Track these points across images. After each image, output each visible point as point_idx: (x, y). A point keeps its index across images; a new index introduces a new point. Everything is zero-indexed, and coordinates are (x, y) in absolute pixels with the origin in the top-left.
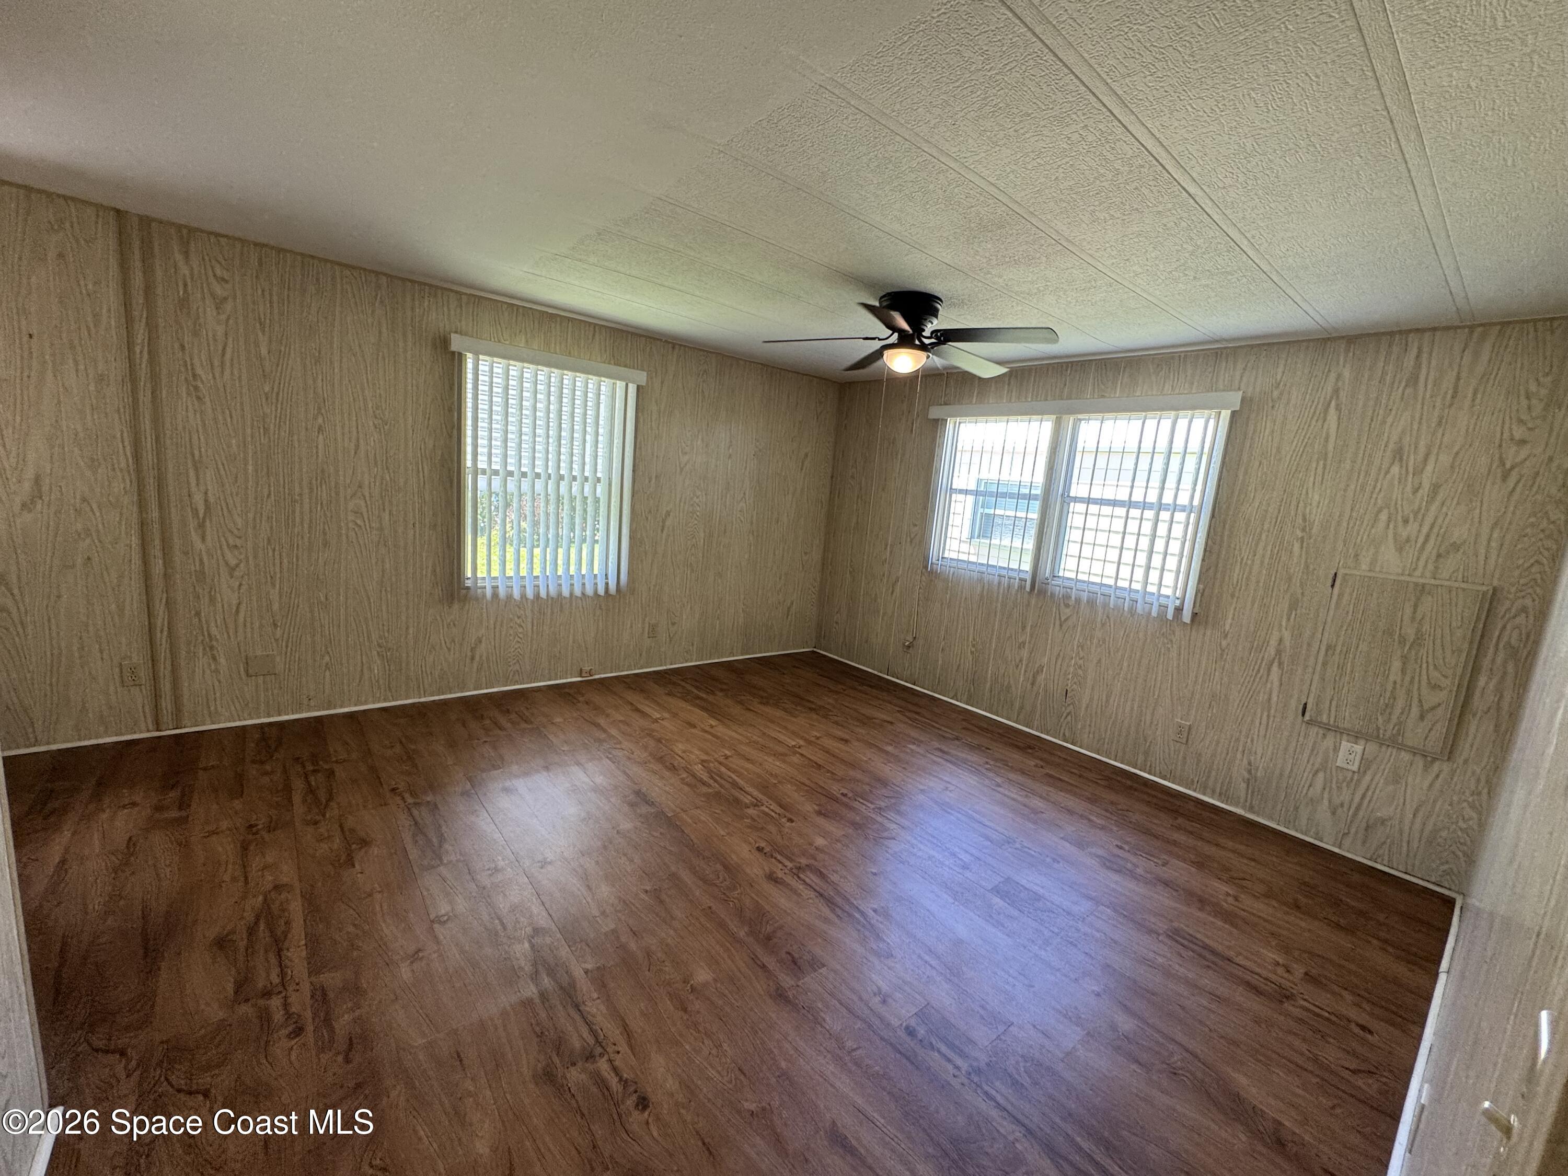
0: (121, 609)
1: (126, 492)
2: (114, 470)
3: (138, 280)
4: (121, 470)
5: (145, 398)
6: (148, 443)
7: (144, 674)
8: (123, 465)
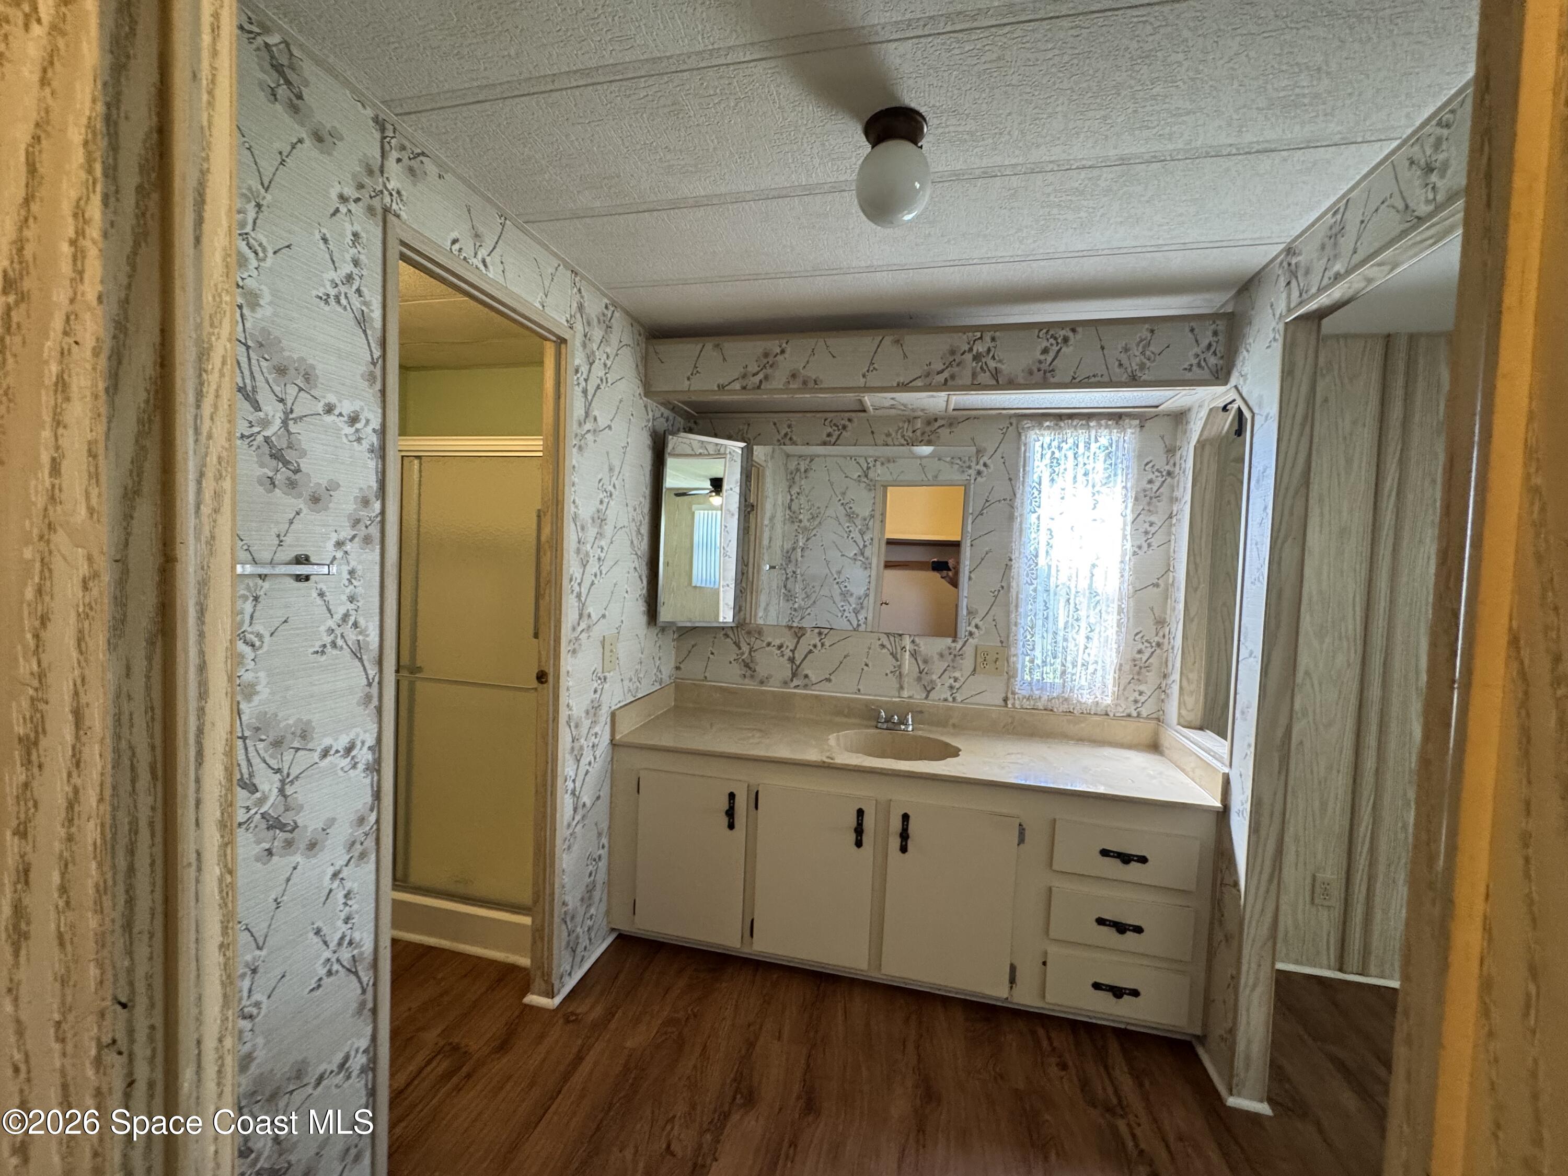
0: (1324, 805)
1: (1349, 665)
2: (1340, 638)
3: (1396, 412)
4: (1348, 640)
5: (1385, 552)
6: (1381, 605)
7: (1337, 892)
8: (1350, 632)
